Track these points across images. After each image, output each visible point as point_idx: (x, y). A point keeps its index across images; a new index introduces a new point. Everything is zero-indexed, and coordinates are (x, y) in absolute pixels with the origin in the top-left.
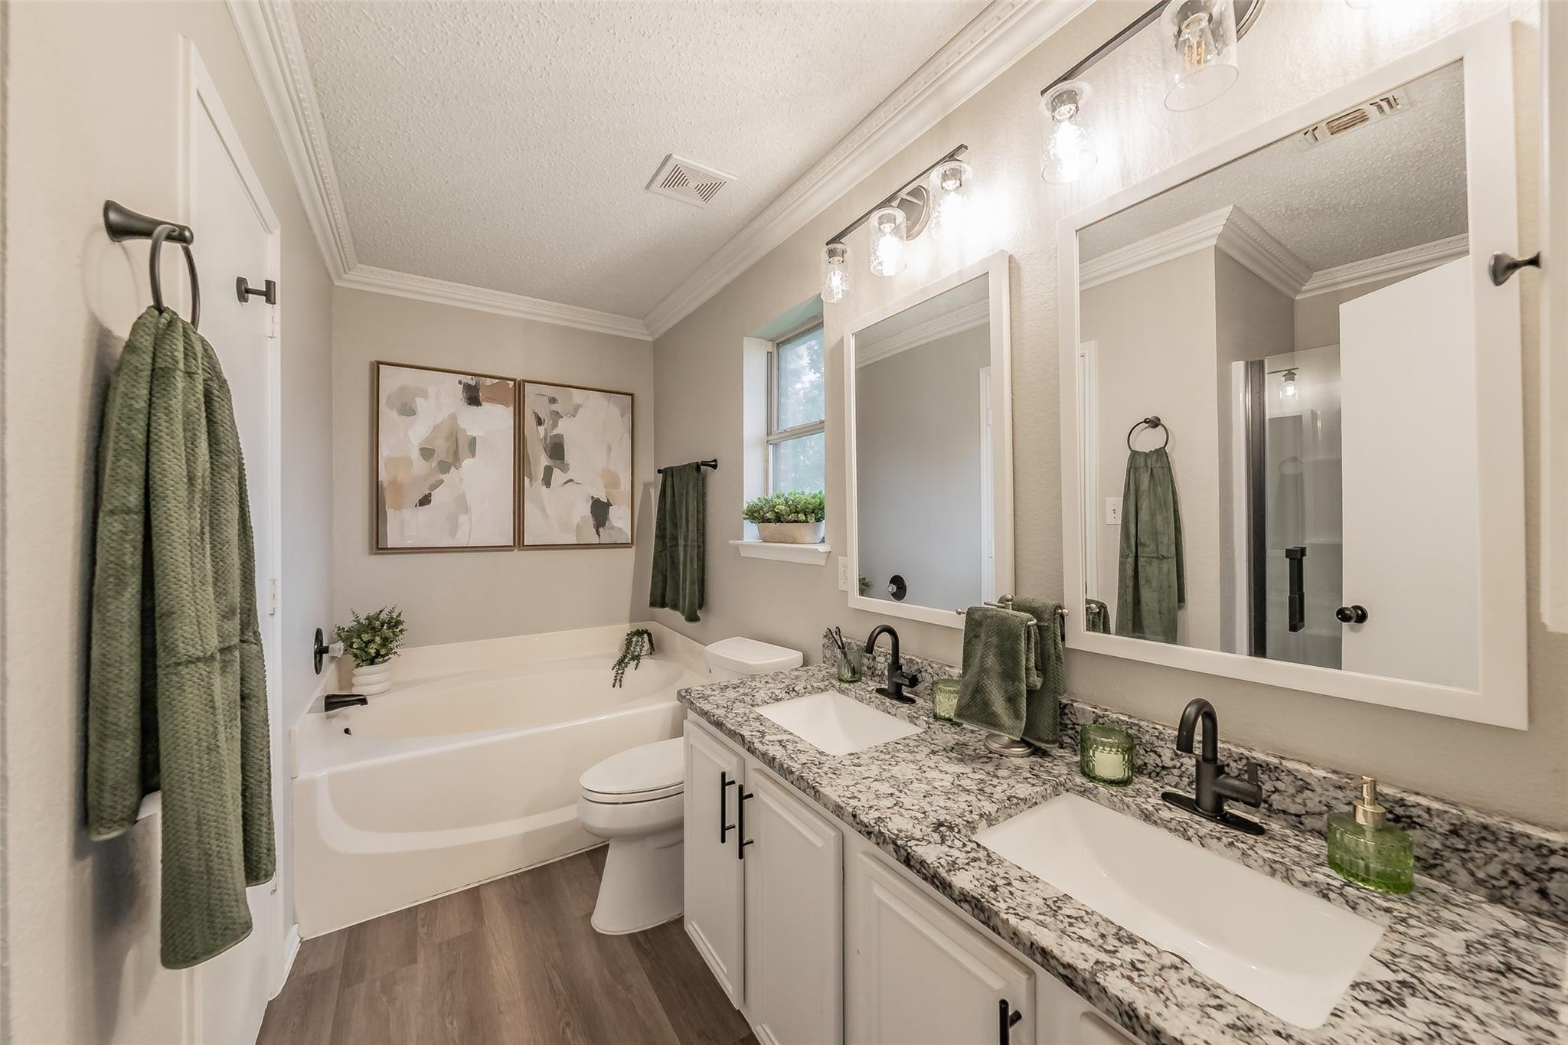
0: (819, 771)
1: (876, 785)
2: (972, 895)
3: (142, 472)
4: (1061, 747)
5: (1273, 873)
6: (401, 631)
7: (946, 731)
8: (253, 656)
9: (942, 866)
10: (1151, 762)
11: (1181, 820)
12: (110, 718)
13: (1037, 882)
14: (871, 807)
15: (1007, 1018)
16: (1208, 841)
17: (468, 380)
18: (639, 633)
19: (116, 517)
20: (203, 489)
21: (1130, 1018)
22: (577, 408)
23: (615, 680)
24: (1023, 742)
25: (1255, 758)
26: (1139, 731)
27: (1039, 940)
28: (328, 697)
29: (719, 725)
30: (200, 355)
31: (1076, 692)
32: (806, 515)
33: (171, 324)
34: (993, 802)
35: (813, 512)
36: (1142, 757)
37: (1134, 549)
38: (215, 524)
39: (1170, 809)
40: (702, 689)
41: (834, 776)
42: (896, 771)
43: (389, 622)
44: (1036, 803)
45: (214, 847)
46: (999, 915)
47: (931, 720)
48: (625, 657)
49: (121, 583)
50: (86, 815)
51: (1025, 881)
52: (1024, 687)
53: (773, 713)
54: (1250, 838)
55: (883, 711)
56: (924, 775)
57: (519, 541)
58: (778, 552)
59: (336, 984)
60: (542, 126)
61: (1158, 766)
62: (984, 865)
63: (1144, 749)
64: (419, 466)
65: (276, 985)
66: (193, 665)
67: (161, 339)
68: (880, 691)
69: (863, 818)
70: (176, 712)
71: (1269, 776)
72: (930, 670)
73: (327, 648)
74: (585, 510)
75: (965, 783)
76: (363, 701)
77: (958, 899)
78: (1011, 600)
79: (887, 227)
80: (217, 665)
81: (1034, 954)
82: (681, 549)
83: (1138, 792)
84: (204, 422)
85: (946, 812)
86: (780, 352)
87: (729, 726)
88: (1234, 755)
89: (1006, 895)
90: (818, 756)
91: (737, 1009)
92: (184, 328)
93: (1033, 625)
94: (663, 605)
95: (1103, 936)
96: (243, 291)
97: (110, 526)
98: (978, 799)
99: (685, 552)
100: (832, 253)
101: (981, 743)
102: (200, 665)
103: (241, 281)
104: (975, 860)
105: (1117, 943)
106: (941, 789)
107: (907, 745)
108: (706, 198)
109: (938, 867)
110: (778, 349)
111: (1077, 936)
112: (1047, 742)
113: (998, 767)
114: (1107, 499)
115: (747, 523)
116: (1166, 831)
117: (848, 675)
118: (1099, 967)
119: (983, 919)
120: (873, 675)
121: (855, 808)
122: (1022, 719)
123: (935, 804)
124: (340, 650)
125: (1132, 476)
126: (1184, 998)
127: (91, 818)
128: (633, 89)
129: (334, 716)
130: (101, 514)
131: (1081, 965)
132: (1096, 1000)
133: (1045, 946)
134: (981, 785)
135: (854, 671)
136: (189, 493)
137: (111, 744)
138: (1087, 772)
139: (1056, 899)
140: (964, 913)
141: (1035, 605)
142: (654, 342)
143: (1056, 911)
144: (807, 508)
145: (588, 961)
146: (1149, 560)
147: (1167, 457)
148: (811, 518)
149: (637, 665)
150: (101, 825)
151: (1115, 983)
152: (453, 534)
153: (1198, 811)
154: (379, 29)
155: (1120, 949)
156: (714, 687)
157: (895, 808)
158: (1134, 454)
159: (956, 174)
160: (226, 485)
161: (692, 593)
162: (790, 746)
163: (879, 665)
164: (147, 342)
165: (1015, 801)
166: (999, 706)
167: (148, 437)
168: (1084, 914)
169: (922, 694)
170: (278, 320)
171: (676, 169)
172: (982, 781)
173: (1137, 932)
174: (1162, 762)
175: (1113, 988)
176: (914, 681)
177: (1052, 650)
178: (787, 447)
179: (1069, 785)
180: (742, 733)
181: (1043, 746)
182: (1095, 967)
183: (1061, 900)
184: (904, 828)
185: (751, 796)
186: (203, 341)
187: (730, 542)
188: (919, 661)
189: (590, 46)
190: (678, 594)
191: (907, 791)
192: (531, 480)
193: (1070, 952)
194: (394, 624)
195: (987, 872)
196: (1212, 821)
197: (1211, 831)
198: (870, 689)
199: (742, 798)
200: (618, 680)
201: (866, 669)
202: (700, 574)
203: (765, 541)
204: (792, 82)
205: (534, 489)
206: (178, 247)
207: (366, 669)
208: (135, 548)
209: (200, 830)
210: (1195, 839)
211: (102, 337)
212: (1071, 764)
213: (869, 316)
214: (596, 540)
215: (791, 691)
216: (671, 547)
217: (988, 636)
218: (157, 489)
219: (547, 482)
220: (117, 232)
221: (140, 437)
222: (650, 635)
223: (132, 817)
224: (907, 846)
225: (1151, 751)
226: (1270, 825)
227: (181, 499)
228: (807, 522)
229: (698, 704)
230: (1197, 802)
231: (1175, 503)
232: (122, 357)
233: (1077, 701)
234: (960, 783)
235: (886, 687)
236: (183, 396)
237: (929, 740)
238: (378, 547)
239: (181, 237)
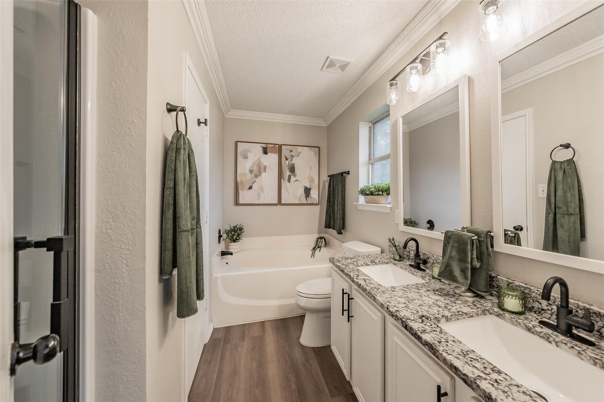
0: (377, 291)
1: (400, 299)
2: (429, 343)
3: (174, 177)
4: (492, 296)
5: (595, 364)
6: (243, 232)
7: (437, 283)
8: (199, 232)
9: (419, 331)
10: (536, 306)
11: (546, 333)
12: (166, 245)
13: (460, 343)
14: (395, 306)
15: (440, 395)
16: (560, 344)
17: (264, 145)
18: (321, 238)
19: (168, 190)
20: (187, 182)
21: (489, 399)
22: (299, 153)
23: (312, 255)
24: (469, 290)
25: (592, 309)
26: (530, 291)
27: (454, 363)
28: (222, 252)
29: (342, 271)
30: (187, 143)
31: (499, 271)
32: (382, 192)
33: (180, 135)
34: (450, 312)
35: (385, 191)
36: (531, 304)
37: (553, 210)
38: (190, 192)
39: (542, 327)
40: (338, 258)
41: (383, 294)
42: (409, 295)
43: (240, 229)
44: (472, 316)
45: (189, 285)
46: (439, 352)
47: (431, 279)
48: (316, 247)
49: (169, 208)
50: (162, 271)
51: (455, 342)
52: (469, 266)
53: (365, 270)
54: (585, 347)
55: (411, 273)
56: (421, 298)
57: (280, 203)
58: (372, 207)
59: (222, 343)
60: (284, 55)
61: (539, 308)
62: (438, 333)
63: (532, 300)
64: (249, 176)
65: (207, 340)
66: (184, 232)
67: (178, 139)
68: (410, 265)
69: (391, 309)
70: (180, 245)
71: (600, 319)
72: (433, 258)
73: (222, 235)
74: (302, 191)
75: (439, 303)
76: (232, 254)
77: (424, 344)
78: (466, 228)
79: (414, 71)
80: (190, 233)
81: (452, 369)
82: (336, 206)
83: (526, 319)
84: (188, 163)
85: (427, 312)
86: (374, 127)
87: (346, 272)
88: (581, 307)
89: (444, 345)
90: (378, 286)
91: (348, 380)
92: (183, 136)
93: (475, 239)
94: (329, 228)
95: (485, 368)
96: (199, 123)
97: (167, 192)
98: (443, 310)
99: (337, 207)
100: (391, 85)
101: (452, 290)
102: (186, 232)
103: (199, 120)
104: (434, 331)
105: (491, 372)
106: (427, 304)
107: (417, 287)
108: (343, 70)
109: (417, 331)
110: (373, 126)
111: (472, 365)
112: (483, 292)
113: (457, 299)
114: (539, 185)
115: (360, 195)
116: (538, 337)
117: (398, 258)
118: (479, 378)
119: (433, 353)
120: (409, 259)
121: (388, 305)
122: (468, 280)
123: (423, 309)
124: (225, 236)
125: (553, 173)
126: (518, 397)
127: (162, 272)
128: (314, 36)
129: (224, 258)
130: (165, 189)
131: (470, 375)
132: (475, 390)
133: (456, 366)
134: (447, 305)
135: (400, 257)
136: (184, 183)
137: (166, 253)
138: (501, 306)
139: (467, 351)
140: (426, 349)
141: (478, 230)
142: (327, 126)
143: (466, 355)
144: (383, 189)
145: (298, 354)
146: (562, 215)
147: (574, 163)
148: (385, 194)
149: (320, 250)
150: (164, 274)
151: (484, 385)
152: (259, 199)
153: (557, 330)
154: (235, 34)
155: (492, 374)
156: (343, 258)
157: (405, 308)
158: (554, 162)
159: (442, 45)
160: (193, 181)
161: (340, 223)
162: (367, 281)
163: (411, 255)
164: (175, 141)
165: (461, 313)
166: (457, 272)
167: (175, 167)
168: (478, 358)
169: (429, 268)
170: (208, 131)
171: (331, 61)
172: (447, 304)
173: (502, 369)
174: (542, 306)
175: (483, 386)
176: (425, 262)
177: (485, 251)
178: (378, 165)
179: (491, 311)
180: (350, 274)
181: (483, 294)
182: (477, 377)
183: (469, 352)
184: (407, 315)
185: (353, 299)
186: (188, 139)
187: (354, 203)
188: (428, 254)
189: (298, 24)
190: (335, 225)
191: (412, 303)
192: (284, 180)
193: (467, 370)
194: (241, 229)
195: (438, 336)
196: (565, 336)
197: (562, 340)
198: (406, 264)
199: (349, 299)
200: (313, 255)
201: (406, 256)
202: (343, 216)
203: (367, 203)
204: (373, 20)
205: (285, 183)
206: (182, 113)
207: (233, 244)
208: (172, 199)
209: (186, 280)
210: (553, 343)
211: (166, 140)
212: (494, 303)
213: (408, 109)
214: (305, 202)
215: (373, 262)
216: (332, 205)
217: (453, 243)
218: (177, 182)
219: (289, 181)
220: (170, 110)
221: (173, 167)
222: (325, 239)
223: (171, 274)
224: (406, 321)
225: (536, 301)
226: (600, 343)
227: (182, 185)
228: (383, 195)
229: (336, 263)
230: (557, 326)
231: (579, 186)
232: (170, 146)
233: (499, 276)
234: (437, 303)
235: (413, 264)
236: (183, 156)
237: (428, 286)
238: (237, 203)
239: (183, 110)
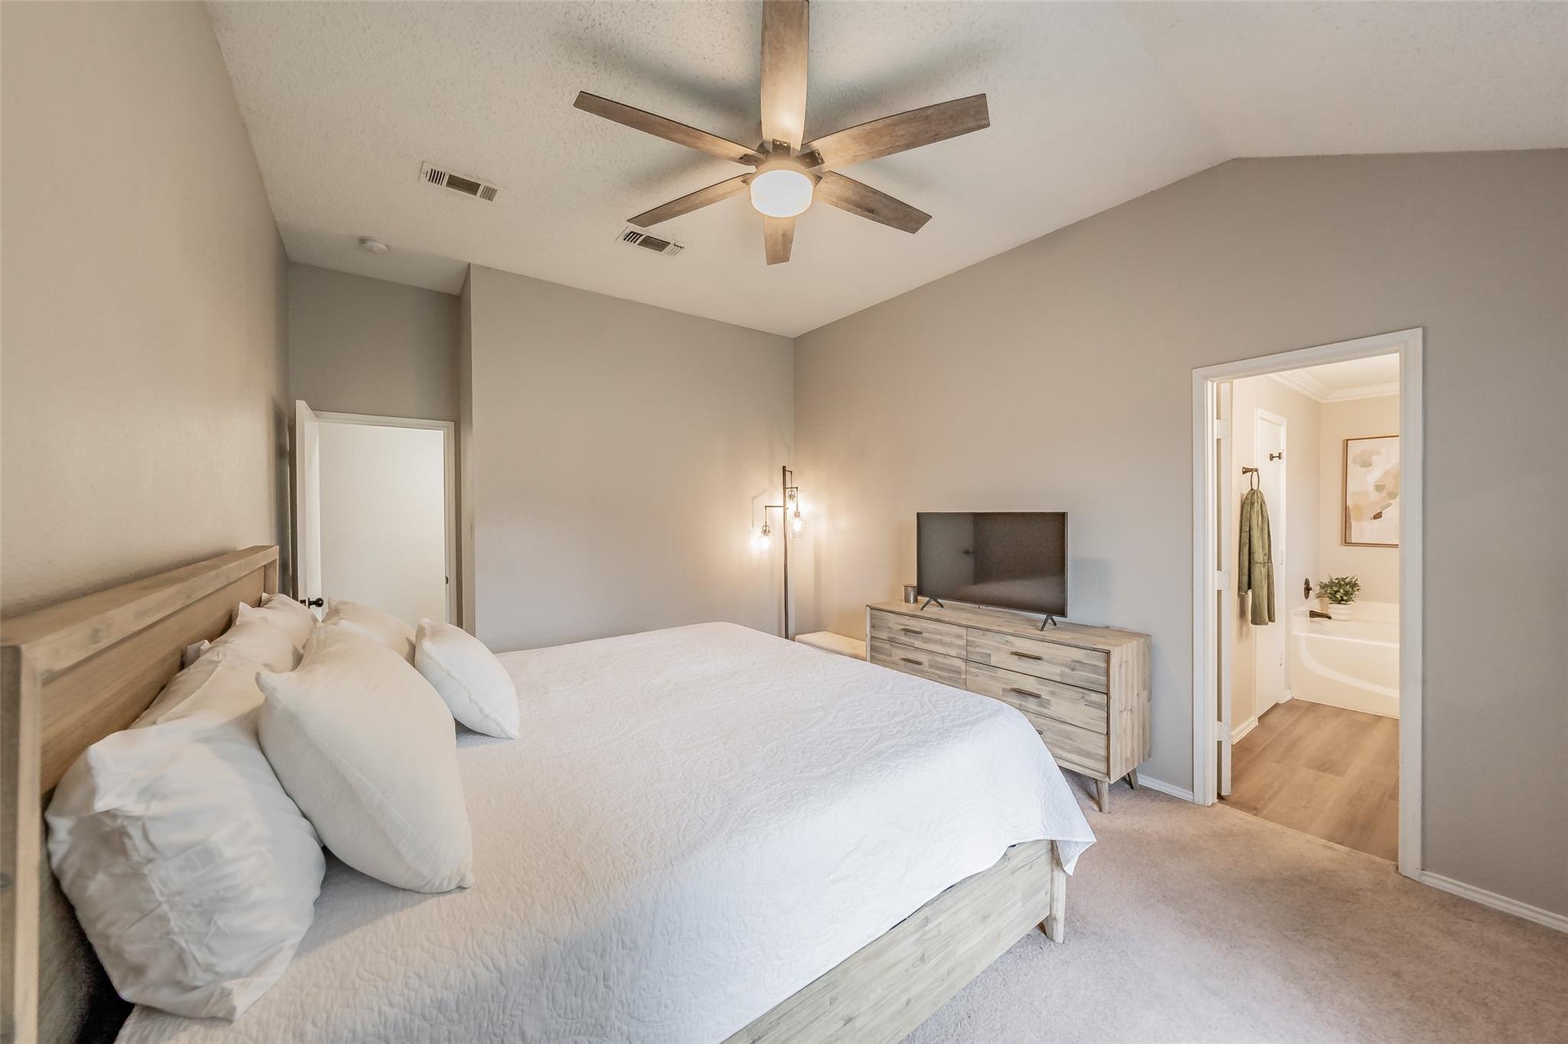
6: (1357, 590)
28: (1311, 611)
30: (1260, 496)
33: (1255, 491)
43: (1350, 584)
45: (1262, 607)
50: (1238, 589)
64: (1374, 496)
66: (1257, 564)
67: (1253, 495)
70: (1255, 573)
73: (1312, 588)
76: (1330, 618)
80: (1262, 565)
84: (1260, 510)
97: (1244, 535)
103: (1271, 455)
124: (1319, 591)
129: (1314, 620)
137: (1243, 577)
150: (1241, 592)
164: (1249, 497)
186: (1260, 492)
194: (1353, 585)
207: (1335, 604)
208: (1247, 539)
209: (1259, 602)
211: (1242, 495)
218: (1251, 528)
220: (1245, 472)
221: (1249, 515)
223: (1247, 593)
232: (1246, 499)
236: (1257, 507)
238: (1346, 542)
239: (1257, 470)
